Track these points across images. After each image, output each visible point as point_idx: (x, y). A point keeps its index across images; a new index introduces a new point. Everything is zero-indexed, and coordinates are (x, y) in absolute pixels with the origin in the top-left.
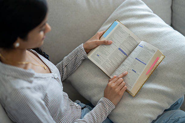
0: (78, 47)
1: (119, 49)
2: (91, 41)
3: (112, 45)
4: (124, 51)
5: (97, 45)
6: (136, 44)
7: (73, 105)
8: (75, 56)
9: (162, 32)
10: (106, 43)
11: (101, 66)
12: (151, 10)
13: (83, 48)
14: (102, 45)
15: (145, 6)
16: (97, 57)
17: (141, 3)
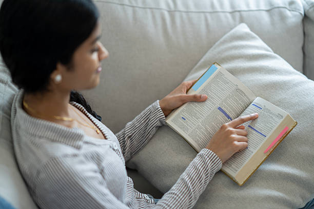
0: (150, 106)
1: (220, 109)
2: (172, 96)
3: (208, 102)
4: (228, 113)
5: (183, 102)
6: (247, 101)
7: (141, 197)
8: (146, 120)
9: (289, 82)
10: (197, 100)
11: (189, 135)
12: (269, 49)
13: (159, 107)
14: (191, 101)
15: (259, 42)
16: (182, 121)
17: (253, 38)
